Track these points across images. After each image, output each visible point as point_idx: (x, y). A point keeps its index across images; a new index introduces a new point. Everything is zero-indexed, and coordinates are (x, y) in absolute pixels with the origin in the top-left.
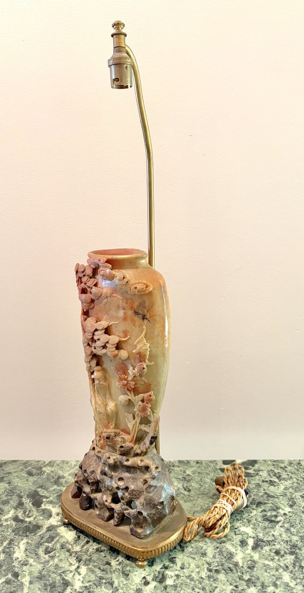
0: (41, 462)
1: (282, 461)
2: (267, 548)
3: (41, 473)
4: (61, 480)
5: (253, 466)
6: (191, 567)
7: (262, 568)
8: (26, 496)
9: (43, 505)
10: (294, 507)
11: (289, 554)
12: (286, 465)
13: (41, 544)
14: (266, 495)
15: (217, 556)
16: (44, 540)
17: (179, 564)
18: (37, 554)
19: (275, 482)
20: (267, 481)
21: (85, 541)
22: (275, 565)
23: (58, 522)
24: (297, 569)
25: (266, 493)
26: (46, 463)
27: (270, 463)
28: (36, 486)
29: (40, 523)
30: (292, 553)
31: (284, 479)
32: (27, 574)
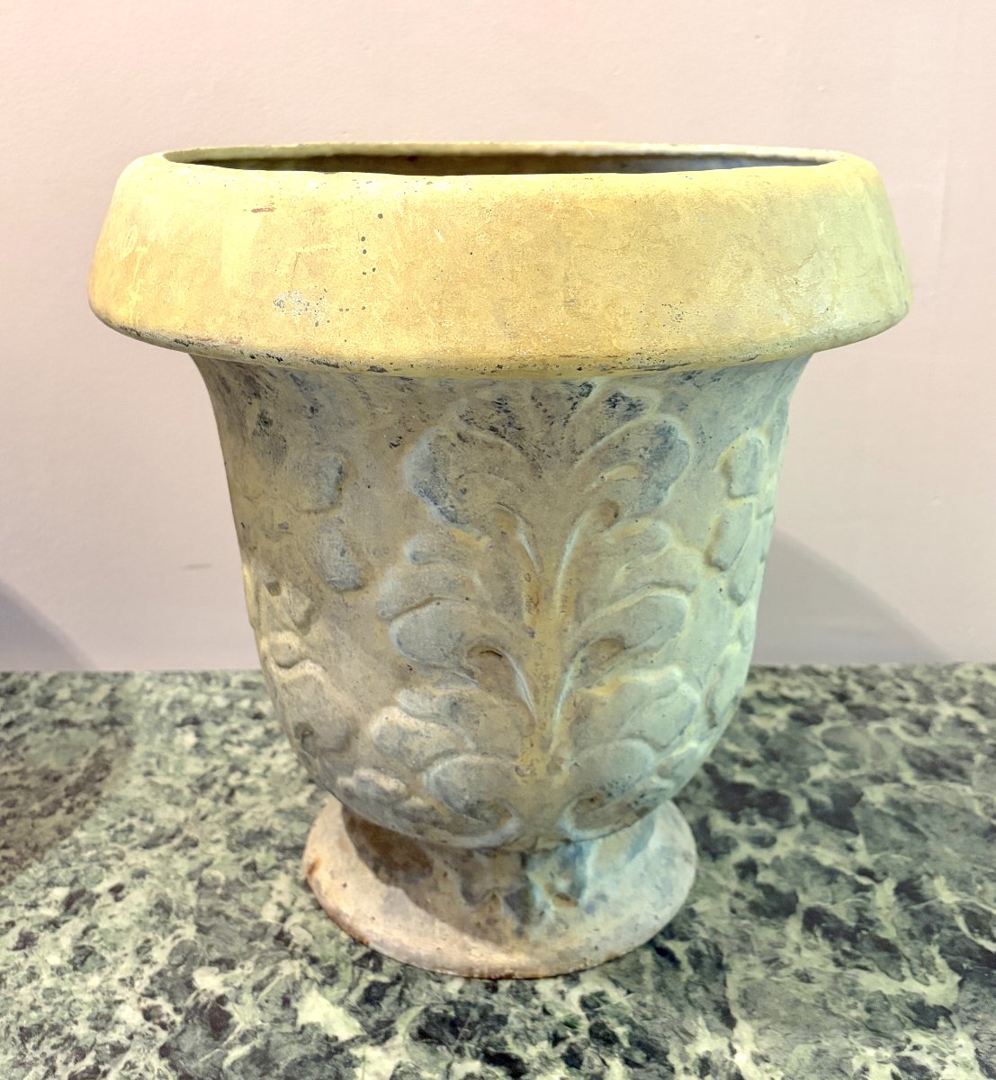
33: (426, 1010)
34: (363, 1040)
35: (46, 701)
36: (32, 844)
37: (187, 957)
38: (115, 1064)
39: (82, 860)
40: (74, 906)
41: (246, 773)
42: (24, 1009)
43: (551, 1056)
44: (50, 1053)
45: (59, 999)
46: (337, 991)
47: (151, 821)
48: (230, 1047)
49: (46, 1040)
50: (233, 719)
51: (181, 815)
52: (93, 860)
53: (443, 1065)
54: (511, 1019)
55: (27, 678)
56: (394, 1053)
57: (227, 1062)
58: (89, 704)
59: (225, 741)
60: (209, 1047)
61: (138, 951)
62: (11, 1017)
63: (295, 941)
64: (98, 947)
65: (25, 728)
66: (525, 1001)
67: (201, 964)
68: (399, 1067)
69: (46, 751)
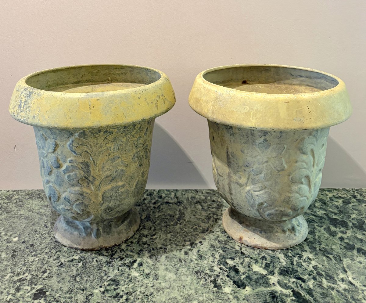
33: (280, 269)
34: (269, 275)
35: (161, 197)
36: (176, 232)
37: (223, 257)
38: (219, 278)
39: (189, 236)
40: (193, 246)
41: (217, 215)
42: (194, 267)
43: (310, 278)
44: (204, 276)
45: (200, 265)
46: (259, 265)
47: (200, 226)
48: (241, 275)
49: (202, 274)
50: (208, 202)
51: (207, 225)
52: (192, 235)
53: (288, 279)
54: (299, 271)
55: (153, 191)
56: (276, 277)
57: (242, 278)
58: (171, 198)
59: (209, 208)
60: (236, 276)
61: (212, 255)
62: (192, 269)
63: (245, 254)
64: (203, 255)
65: (159, 204)
66: (301, 267)
67: (227, 258)
68: (278, 280)
69: (167, 210)
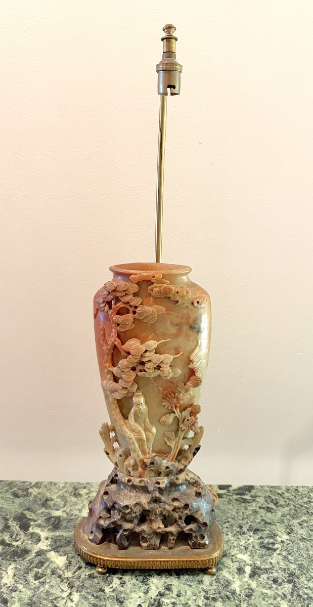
0: (27, 483)
1: (279, 487)
2: (264, 576)
3: (28, 495)
4: (49, 503)
5: (250, 492)
6: (188, 594)
7: (260, 597)
8: (12, 519)
9: (30, 529)
10: (292, 535)
11: (287, 582)
12: (283, 491)
13: (30, 570)
14: (263, 522)
15: (214, 583)
16: (33, 565)
17: (175, 592)
18: (26, 580)
19: (272, 509)
20: (264, 508)
21: (77, 567)
22: (273, 593)
23: (47, 546)
24: (295, 597)
25: (263, 520)
26: (33, 485)
27: (267, 489)
28: (22, 509)
29: (29, 547)
30: (289, 582)
31: (281, 506)
32: (16, 600)
